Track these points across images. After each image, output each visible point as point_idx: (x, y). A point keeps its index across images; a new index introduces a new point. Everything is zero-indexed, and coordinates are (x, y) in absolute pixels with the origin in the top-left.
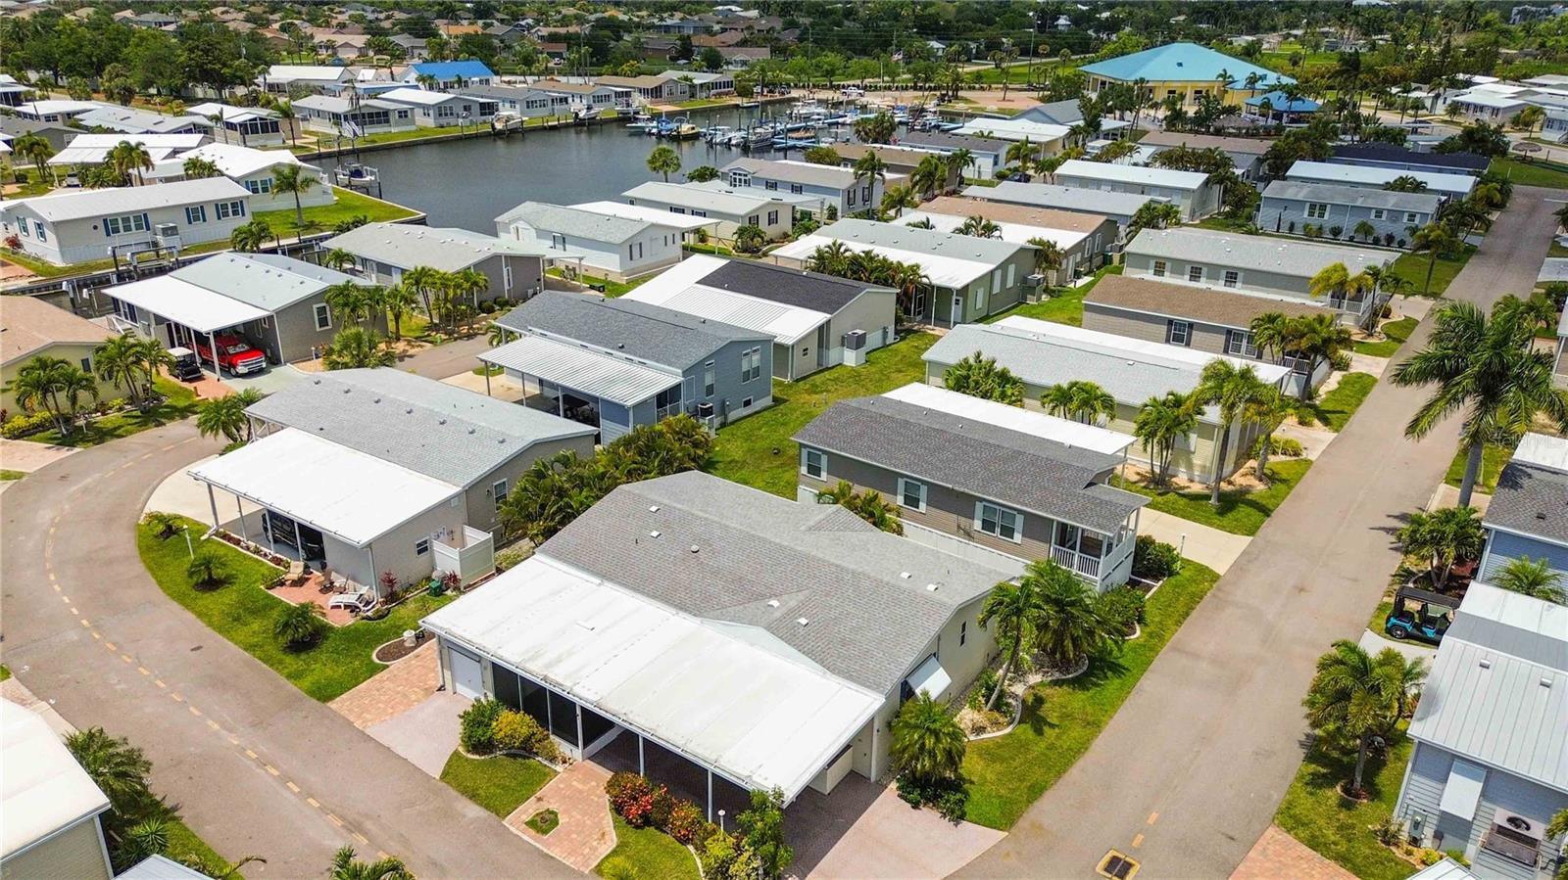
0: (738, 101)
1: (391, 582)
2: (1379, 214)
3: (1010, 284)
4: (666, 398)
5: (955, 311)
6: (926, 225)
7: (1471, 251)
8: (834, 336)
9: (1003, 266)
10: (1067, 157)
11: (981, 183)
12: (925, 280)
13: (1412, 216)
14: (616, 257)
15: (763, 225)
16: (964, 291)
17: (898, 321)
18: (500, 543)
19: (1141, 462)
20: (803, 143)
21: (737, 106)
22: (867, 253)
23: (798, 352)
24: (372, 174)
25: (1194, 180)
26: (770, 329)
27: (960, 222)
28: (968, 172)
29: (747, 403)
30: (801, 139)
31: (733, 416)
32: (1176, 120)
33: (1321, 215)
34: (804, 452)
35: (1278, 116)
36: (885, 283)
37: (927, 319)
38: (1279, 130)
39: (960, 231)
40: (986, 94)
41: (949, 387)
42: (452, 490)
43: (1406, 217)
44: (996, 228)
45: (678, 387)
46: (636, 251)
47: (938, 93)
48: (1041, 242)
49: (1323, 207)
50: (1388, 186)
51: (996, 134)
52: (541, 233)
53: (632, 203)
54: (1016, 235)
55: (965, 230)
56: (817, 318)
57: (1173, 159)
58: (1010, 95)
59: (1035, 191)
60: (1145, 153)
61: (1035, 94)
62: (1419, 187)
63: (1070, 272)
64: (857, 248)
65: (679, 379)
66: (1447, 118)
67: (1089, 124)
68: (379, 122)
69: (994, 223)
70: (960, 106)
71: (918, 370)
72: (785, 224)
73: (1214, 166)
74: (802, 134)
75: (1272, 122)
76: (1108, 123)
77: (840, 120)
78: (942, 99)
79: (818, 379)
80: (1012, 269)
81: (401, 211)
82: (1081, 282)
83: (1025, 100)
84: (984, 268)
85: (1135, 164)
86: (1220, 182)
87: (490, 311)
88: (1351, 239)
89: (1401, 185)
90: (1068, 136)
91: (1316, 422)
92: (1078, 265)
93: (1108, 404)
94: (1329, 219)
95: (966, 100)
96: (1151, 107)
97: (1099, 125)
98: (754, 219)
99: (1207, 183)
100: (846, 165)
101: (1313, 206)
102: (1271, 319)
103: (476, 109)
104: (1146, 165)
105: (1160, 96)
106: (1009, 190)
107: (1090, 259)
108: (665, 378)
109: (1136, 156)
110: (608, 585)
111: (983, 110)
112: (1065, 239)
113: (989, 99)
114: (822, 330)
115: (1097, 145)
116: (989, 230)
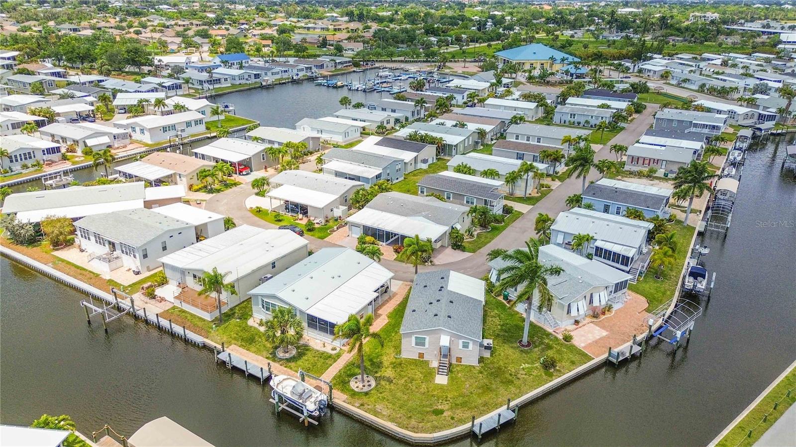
0: (355, 69)
1: (327, 217)
2: (592, 117)
3: (470, 143)
4: (378, 177)
5: (454, 152)
6: (443, 124)
7: (623, 129)
8: (419, 160)
9: (468, 137)
10: (489, 96)
11: (458, 106)
12: (445, 142)
13: (602, 118)
14: (341, 137)
15: (385, 124)
16: (456, 146)
17: (437, 155)
18: (350, 208)
19: (506, 190)
20: (387, 89)
21: (354, 71)
22: (426, 134)
23: (409, 164)
24: (232, 106)
25: (532, 105)
26: (401, 157)
27: (454, 123)
28: (454, 102)
29: (397, 179)
30: (386, 87)
31: (394, 182)
32: (530, 79)
33: (574, 118)
34: (420, 188)
35: (572, 75)
36: (432, 143)
37: (445, 155)
38: (571, 82)
39: (454, 126)
40: (457, 64)
41: (455, 172)
42: (337, 197)
43: (600, 118)
44: (466, 125)
45: (381, 173)
46: (347, 134)
47: (437, 64)
48: (480, 130)
49: (575, 115)
50: (599, 107)
51: (462, 86)
52: (313, 129)
53: (337, 117)
54: (472, 127)
55: (455, 126)
56: (414, 154)
57: (527, 97)
58: (467, 65)
59: (477, 110)
60: (517, 94)
61: (477, 64)
62: (608, 107)
63: (490, 139)
64: (423, 133)
65: (381, 171)
66: (637, 74)
67: (498, 82)
68: (217, 83)
69: (465, 123)
70: (447, 71)
71: (446, 168)
72: (392, 124)
73: (539, 100)
74: (385, 85)
75: (569, 78)
76: (505, 81)
77: (400, 78)
78: (439, 67)
79: (415, 172)
80: (471, 138)
81: (250, 121)
82: (493, 142)
83: (473, 67)
84: (463, 138)
85: (514, 100)
86: (541, 106)
87: (307, 155)
88: (584, 126)
89: (603, 106)
90: (490, 87)
91: (557, 180)
92: (492, 136)
93: (498, 174)
94: (577, 119)
95: (450, 68)
96: (523, 72)
97: (501, 82)
98: (382, 123)
99: (537, 106)
100: (409, 101)
101: (571, 115)
102: (545, 152)
103: (253, 77)
104: (517, 100)
105: (527, 67)
106: (468, 110)
107: (496, 134)
108: (377, 171)
109: (513, 96)
110: (384, 212)
111: (456, 72)
112: (488, 128)
113: (458, 67)
114: (416, 158)
115: (501, 89)
116: (463, 126)
